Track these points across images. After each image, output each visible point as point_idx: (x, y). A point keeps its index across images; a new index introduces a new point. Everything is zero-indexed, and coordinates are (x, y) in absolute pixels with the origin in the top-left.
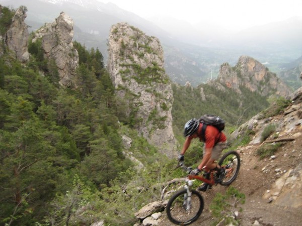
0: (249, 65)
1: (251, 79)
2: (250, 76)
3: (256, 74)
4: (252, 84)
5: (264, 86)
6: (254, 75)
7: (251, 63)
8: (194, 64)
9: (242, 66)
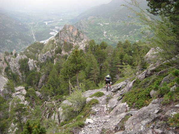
0: (70, 29)
1: (72, 35)
2: (71, 34)
3: (73, 32)
4: (73, 38)
5: (78, 38)
6: (73, 33)
7: (71, 28)
8: (20, 24)
9: (67, 29)
